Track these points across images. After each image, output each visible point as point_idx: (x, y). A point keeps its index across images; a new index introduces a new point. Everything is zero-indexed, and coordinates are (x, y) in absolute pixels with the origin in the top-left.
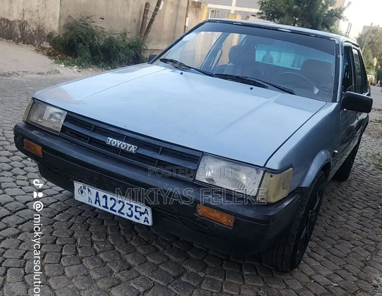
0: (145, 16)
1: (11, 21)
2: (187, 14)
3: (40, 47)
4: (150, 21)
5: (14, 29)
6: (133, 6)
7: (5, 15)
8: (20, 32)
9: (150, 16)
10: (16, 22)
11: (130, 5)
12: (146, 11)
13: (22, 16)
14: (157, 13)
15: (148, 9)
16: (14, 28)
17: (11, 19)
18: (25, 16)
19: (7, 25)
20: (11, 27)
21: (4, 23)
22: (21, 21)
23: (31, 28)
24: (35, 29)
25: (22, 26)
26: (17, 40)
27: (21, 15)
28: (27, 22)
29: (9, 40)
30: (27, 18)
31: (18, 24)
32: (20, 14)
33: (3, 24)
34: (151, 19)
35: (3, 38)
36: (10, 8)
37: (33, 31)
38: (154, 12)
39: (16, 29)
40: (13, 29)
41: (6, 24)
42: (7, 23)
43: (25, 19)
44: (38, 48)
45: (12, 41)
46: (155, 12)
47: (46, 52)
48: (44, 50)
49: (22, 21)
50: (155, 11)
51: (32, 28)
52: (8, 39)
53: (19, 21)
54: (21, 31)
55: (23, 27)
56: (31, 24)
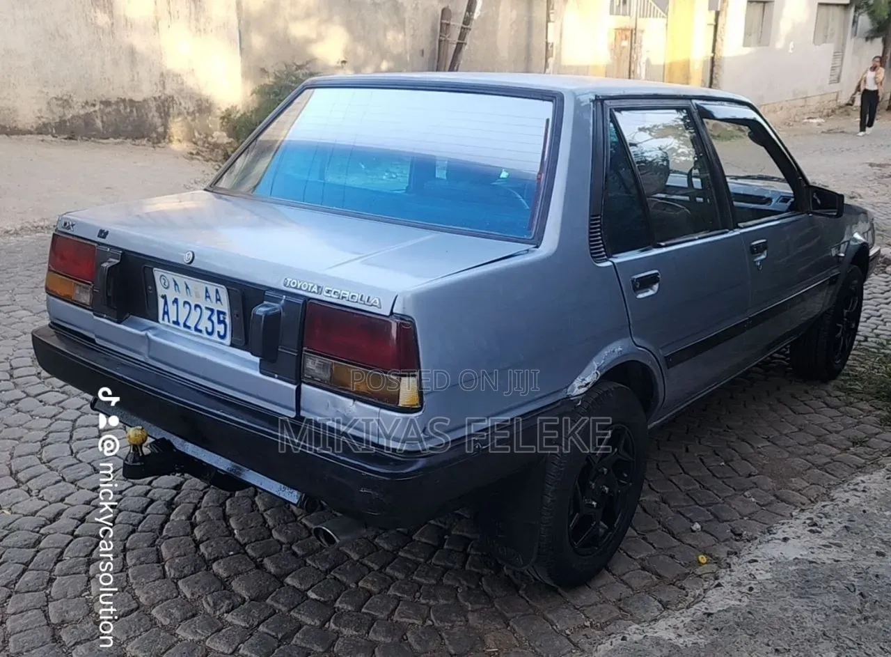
0: (443, 39)
1: (138, 102)
2: (548, 16)
3: (206, 145)
4: (457, 47)
5: (147, 117)
6: (413, 21)
7: (124, 92)
8: (160, 120)
9: (454, 37)
10: (150, 102)
11: (407, 21)
12: (445, 28)
13: (160, 88)
14: (469, 27)
15: (448, 22)
16: (146, 114)
17: (138, 97)
18: (167, 86)
19: (131, 111)
20: (140, 115)
21: (125, 108)
22: (159, 97)
23: (183, 109)
24: (191, 110)
25: (164, 106)
26: (157, 138)
27: (159, 85)
28: (173, 97)
29: (137, 142)
30: (173, 89)
31: (153, 105)
32: (156, 84)
33: (122, 111)
34: (458, 43)
35: (126, 139)
36: (133, 76)
37: (188, 113)
38: (462, 28)
39: (150, 115)
40: (145, 117)
41: (128, 110)
42: (132, 107)
43: (168, 91)
44: (204, 146)
45: (144, 141)
46: (465, 26)
47: (220, 152)
48: (216, 150)
49: (163, 98)
50: (464, 23)
51: (185, 108)
52: (137, 138)
53: (155, 98)
54: (161, 117)
55: (166, 109)
56: (182, 101)
